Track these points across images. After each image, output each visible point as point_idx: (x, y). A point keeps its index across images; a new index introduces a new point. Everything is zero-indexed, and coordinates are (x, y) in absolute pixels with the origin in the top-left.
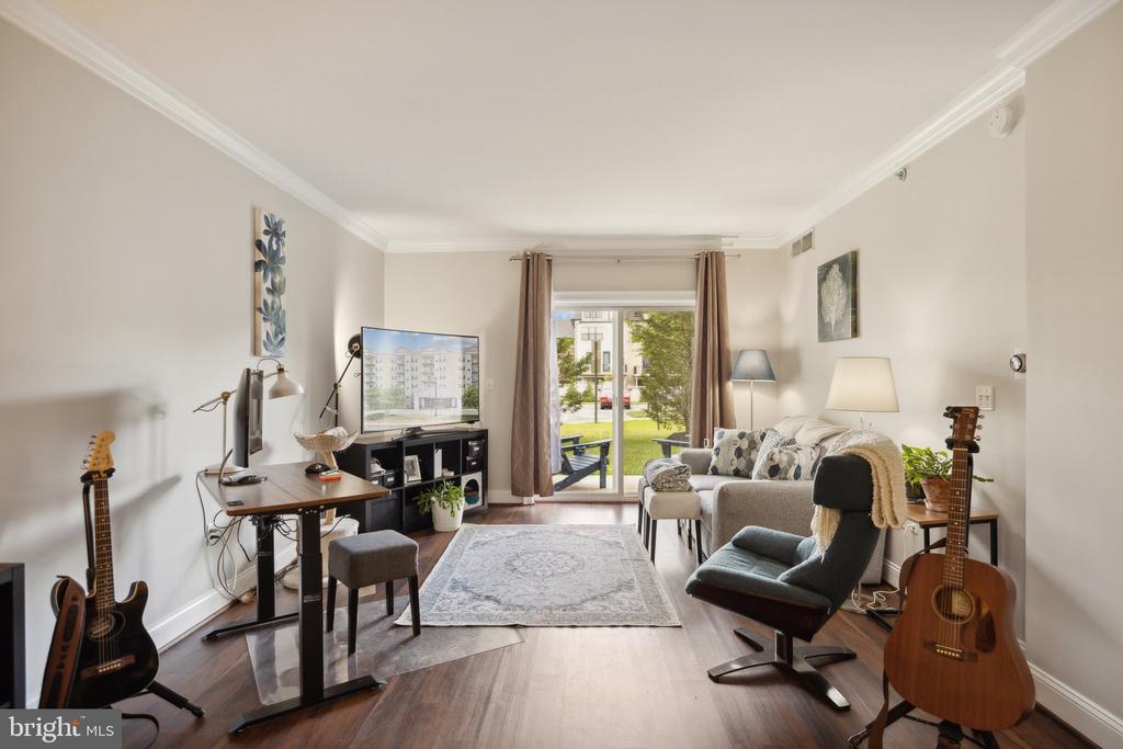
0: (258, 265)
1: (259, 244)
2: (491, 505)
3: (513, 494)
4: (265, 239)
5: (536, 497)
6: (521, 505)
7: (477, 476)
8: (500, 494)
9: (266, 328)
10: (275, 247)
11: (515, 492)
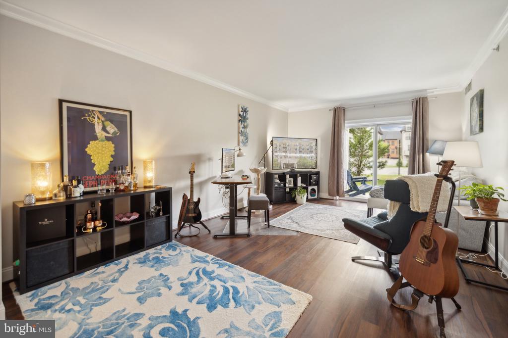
0: (239, 121)
1: (240, 115)
2: (321, 198)
3: (329, 195)
4: (242, 113)
5: (338, 198)
6: (333, 200)
7: (316, 188)
8: (324, 195)
9: (241, 138)
10: (245, 115)
11: (330, 195)
